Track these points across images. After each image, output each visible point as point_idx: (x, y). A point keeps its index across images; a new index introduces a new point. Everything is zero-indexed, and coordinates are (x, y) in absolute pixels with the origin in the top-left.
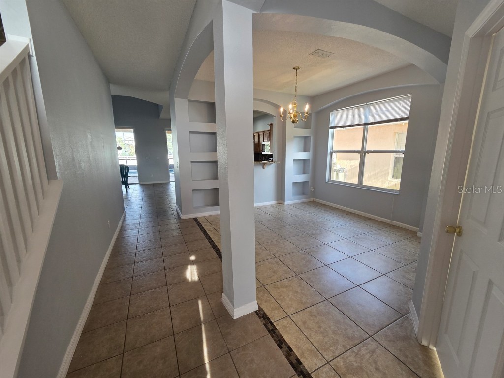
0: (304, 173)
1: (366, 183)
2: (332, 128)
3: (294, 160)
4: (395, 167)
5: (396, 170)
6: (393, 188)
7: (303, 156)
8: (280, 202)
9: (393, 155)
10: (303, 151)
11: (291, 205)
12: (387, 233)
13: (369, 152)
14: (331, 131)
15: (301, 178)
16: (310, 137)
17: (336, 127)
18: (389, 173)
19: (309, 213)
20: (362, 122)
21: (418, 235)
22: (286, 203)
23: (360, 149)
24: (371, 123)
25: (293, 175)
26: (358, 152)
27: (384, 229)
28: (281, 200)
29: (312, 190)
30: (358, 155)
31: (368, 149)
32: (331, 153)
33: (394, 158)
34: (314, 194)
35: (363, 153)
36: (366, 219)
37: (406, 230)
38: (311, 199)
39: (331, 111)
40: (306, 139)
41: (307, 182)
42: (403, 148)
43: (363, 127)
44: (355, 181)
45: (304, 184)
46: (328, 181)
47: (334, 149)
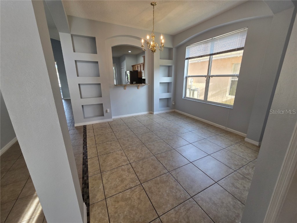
0: (168, 92)
1: (209, 99)
2: (187, 59)
3: (160, 83)
4: (231, 87)
5: (232, 90)
6: (229, 104)
7: (167, 80)
8: (151, 112)
9: (230, 79)
10: (167, 76)
11: (157, 115)
12: (222, 138)
13: (212, 76)
14: (186, 61)
15: (166, 95)
16: (172, 66)
17: (190, 58)
18: (227, 91)
19: (169, 121)
20: (209, 53)
21: (245, 140)
22: (155, 113)
23: (206, 74)
24: (215, 54)
25: (160, 93)
26: (205, 76)
27: (220, 135)
28: (151, 111)
29: (174, 104)
30: (205, 79)
31: (212, 74)
32: (186, 78)
33: (231, 81)
34: (174, 107)
35: (208, 77)
36: (208, 126)
37: (236, 135)
38: (173, 110)
39: (187, 46)
40: (169, 67)
41: (170, 98)
42: (238, 73)
43: (209, 57)
44: (202, 98)
45: (168, 99)
46: (184, 98)
47: (189, 75)
